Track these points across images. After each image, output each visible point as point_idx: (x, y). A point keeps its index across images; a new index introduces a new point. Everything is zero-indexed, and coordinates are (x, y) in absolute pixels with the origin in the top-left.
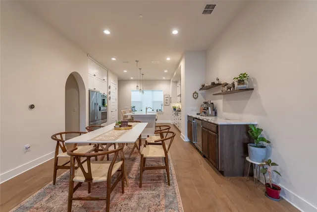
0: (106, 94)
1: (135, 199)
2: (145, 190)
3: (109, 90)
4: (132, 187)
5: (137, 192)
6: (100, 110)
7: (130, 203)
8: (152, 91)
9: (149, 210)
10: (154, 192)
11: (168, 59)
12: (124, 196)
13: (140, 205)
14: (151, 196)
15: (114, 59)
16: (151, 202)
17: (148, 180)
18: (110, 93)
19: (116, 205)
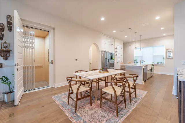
0: (113, 52)
1: (93, 111)
2: (101, 110)
3: (116, 50)
4: (97, 105)
5: (96, 109)
6: (109, 62)
7: (89, 111)
8: (153, 47)
9: (93, 120)
10: (105, 114)
11: (158, 18)
12: (90, 107)
13: (92, 115)
14: (101, 115)
15: (114, 31)
16: (98, 117)
17: (108, 107)
18: (116, 52)
19: (84, 109)
